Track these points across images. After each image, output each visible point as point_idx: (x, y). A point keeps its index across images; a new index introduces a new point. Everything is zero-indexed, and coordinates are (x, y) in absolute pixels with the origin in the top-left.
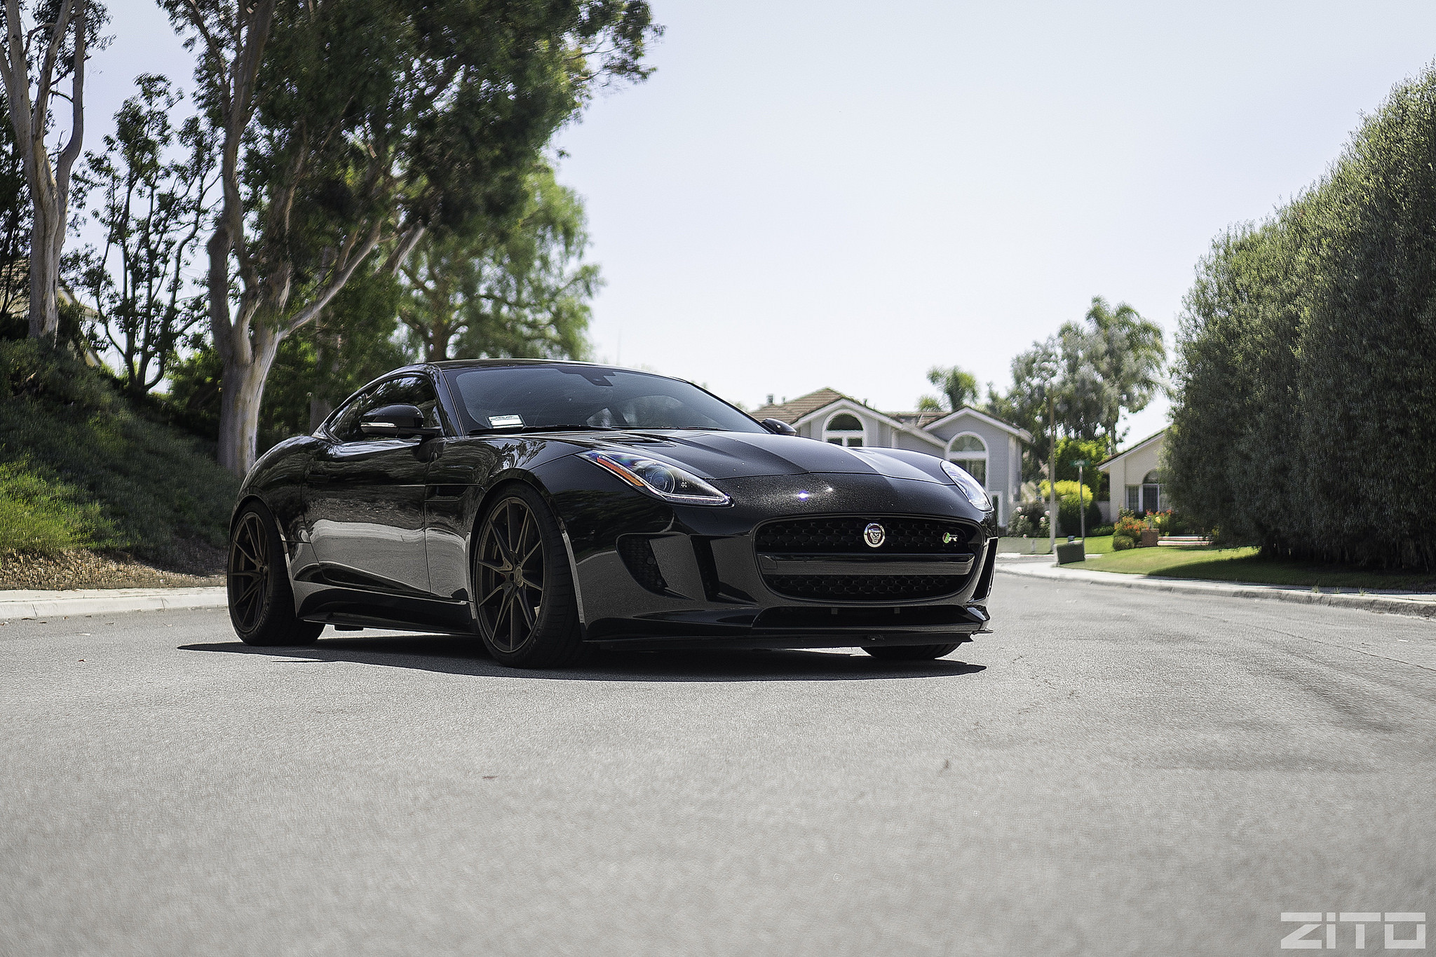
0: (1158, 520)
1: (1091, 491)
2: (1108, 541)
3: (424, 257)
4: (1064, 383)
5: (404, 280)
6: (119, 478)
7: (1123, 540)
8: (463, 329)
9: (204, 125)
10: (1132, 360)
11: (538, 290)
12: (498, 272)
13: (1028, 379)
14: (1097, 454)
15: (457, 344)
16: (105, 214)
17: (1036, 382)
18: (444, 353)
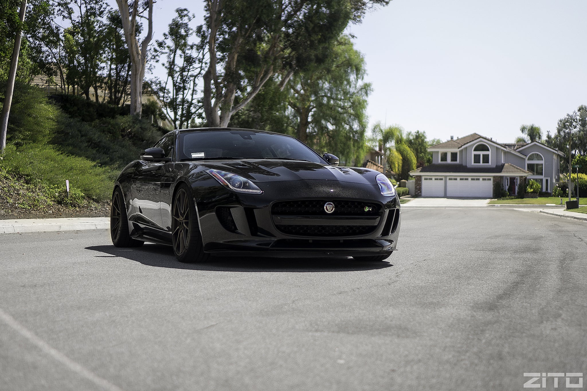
3: (299, 80)
8: (314, 109)
9: (204, 28)
11: (346, 93)
12: (329, 86)
15: (312, 116)
18: (307, 119)
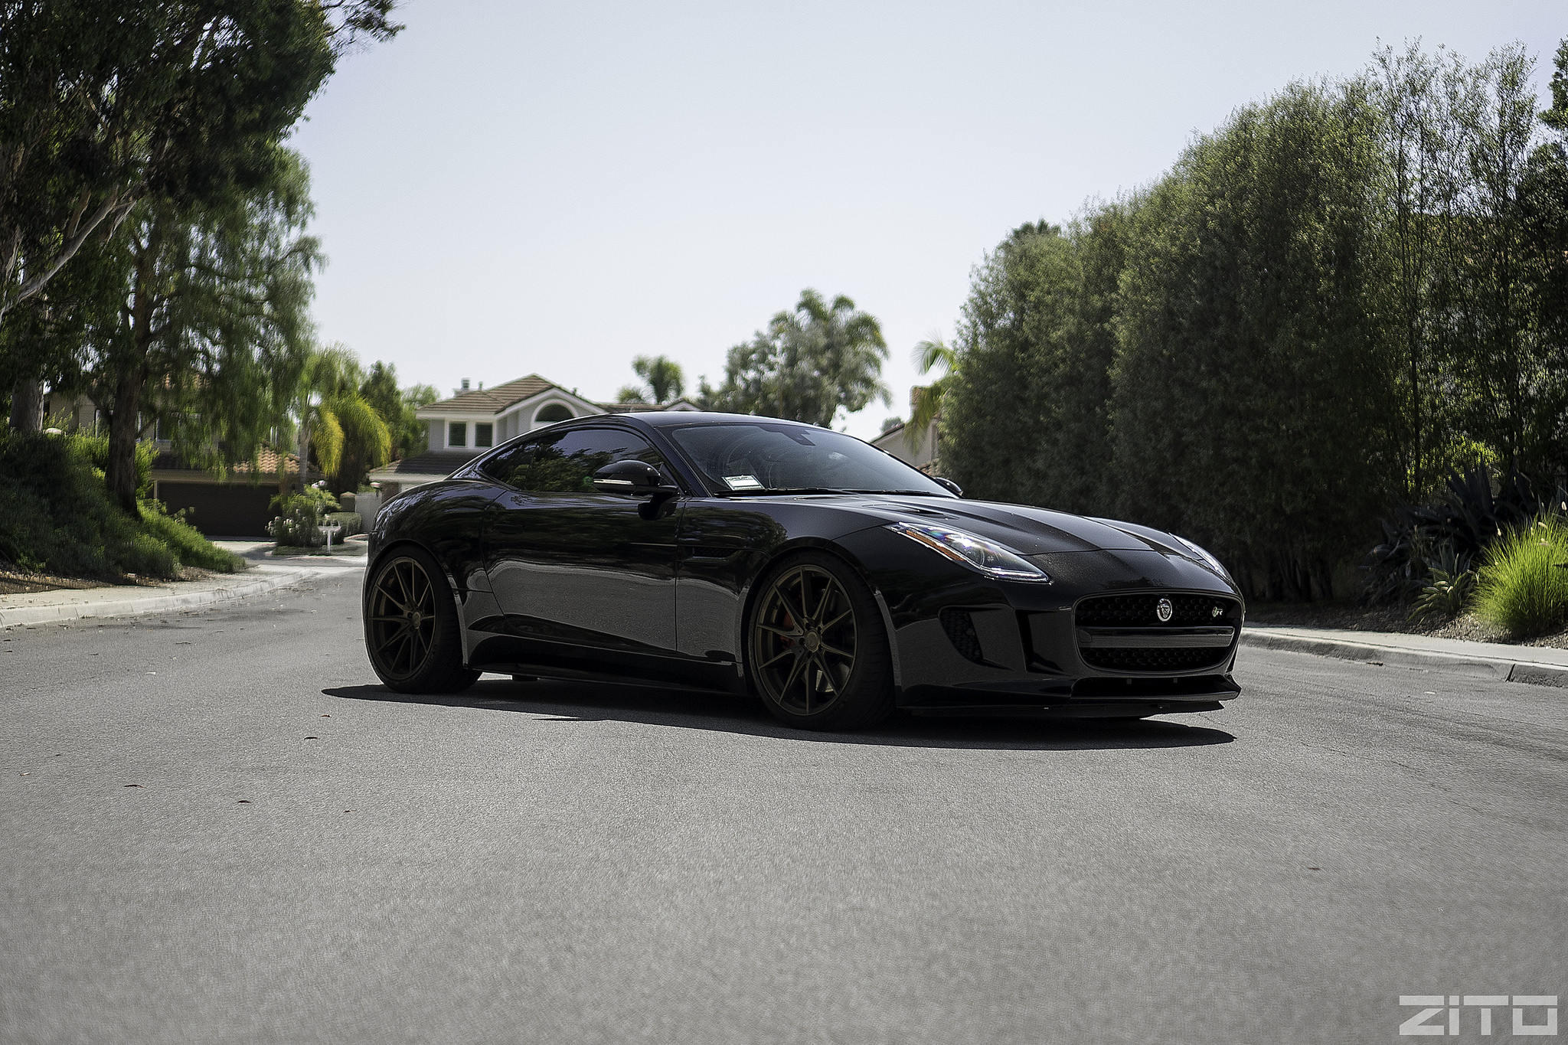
10: (851, 356)
11: (254, 262)
13: (743, 373)
17: (751, 375)
18: (148, 326)
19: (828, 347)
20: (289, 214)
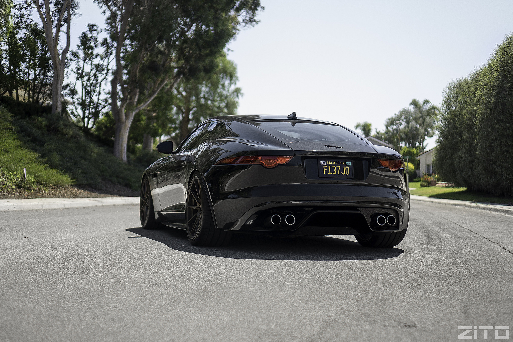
0: (437, 176)
1: (414, 166)
2: (419, 184)
3: (182, 85)
4: (405, 128)
5: (175, 92)
6: (83, 161)
7: (424, 184)
8: (195, 109)
9: (109, 41)
10: (428, 119)
11: (221, 96)
12: (208, 89)
13: (392, 126)
14: (416, 153)
15: (193, 114)
16: (75, 70)
17: (395, 127)
18: (188, 117)
19: (421, 117)
20: (231, 80)
